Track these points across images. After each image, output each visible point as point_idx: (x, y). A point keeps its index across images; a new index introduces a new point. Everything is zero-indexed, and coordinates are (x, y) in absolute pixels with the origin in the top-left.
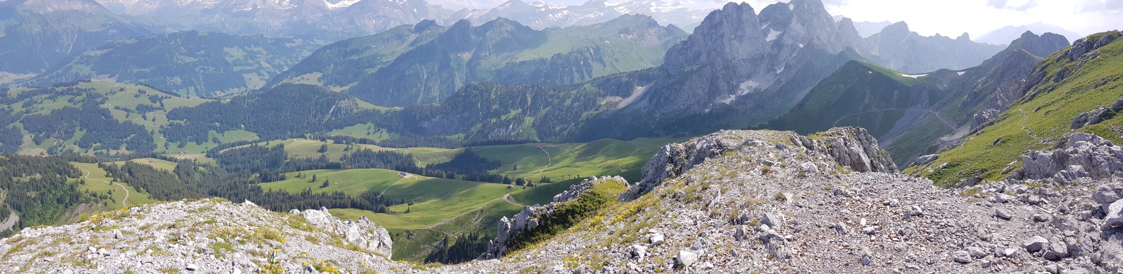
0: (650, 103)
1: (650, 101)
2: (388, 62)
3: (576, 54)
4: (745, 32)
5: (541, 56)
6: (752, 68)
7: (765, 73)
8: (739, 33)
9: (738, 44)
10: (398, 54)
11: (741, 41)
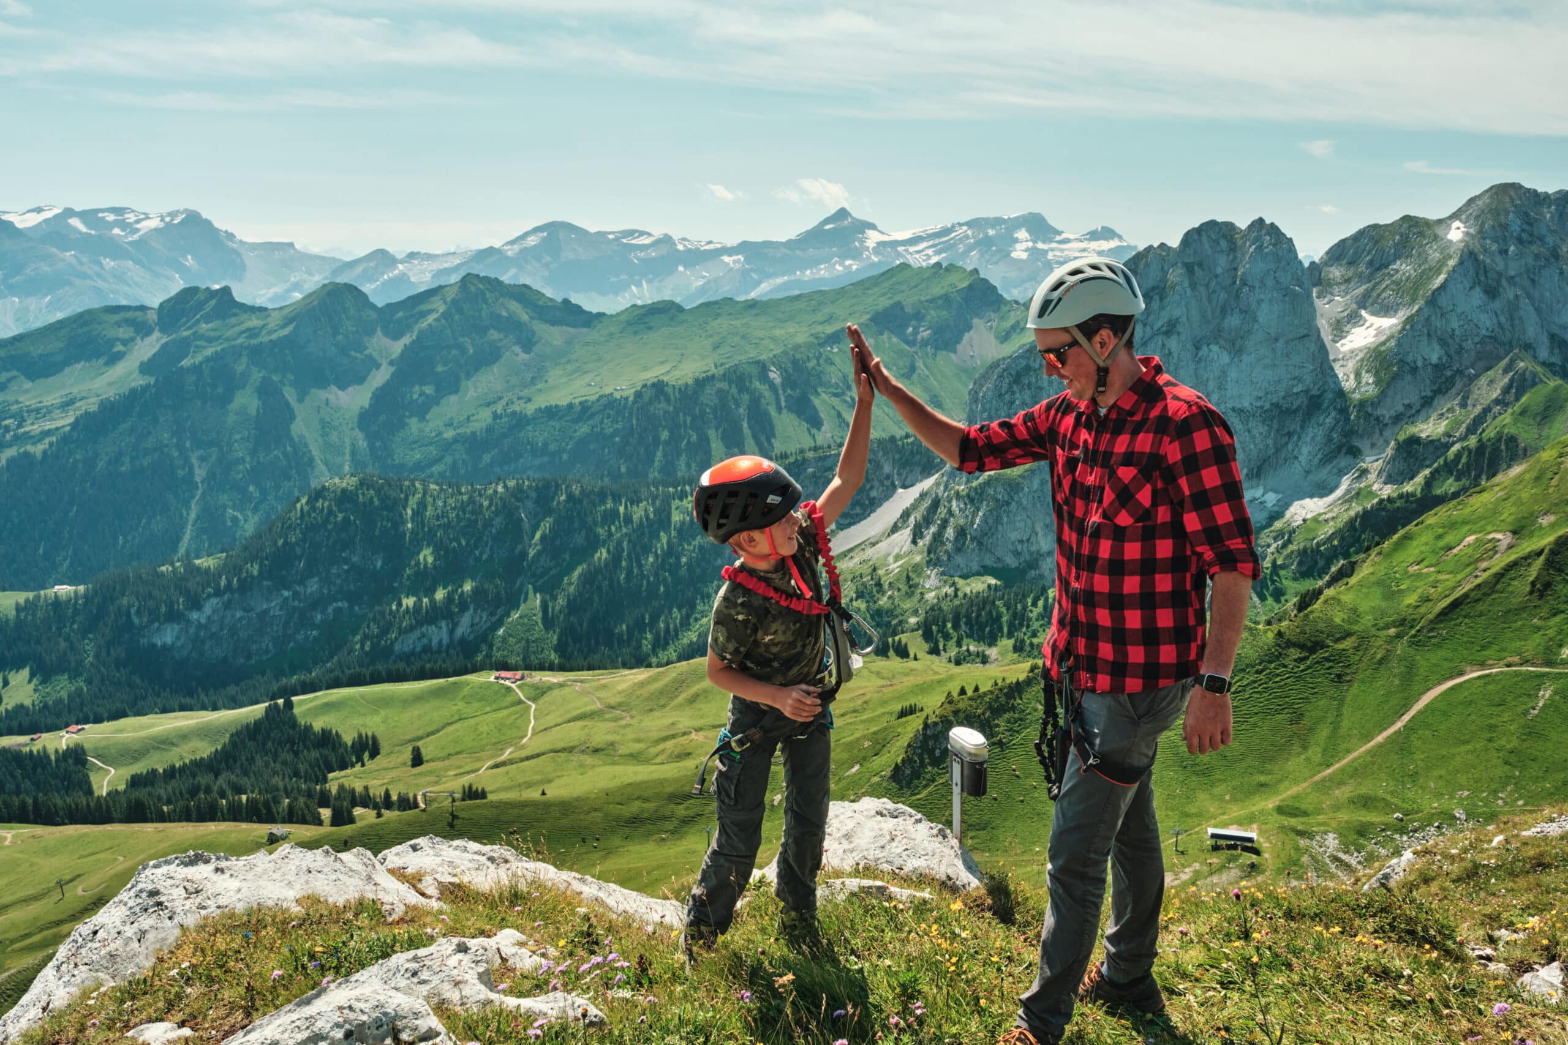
0: (914, 542)
1: (917, 535)
2: (48, 433)
3: (724, 385)
4: (1255, 320)
5: (608, 390)
6: (1270, 442)
7: (1316, 460)
8: (1233, 321)
9: (1225, 358)
10: (91, 405)
11: (1236, 348)
